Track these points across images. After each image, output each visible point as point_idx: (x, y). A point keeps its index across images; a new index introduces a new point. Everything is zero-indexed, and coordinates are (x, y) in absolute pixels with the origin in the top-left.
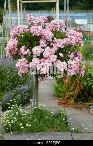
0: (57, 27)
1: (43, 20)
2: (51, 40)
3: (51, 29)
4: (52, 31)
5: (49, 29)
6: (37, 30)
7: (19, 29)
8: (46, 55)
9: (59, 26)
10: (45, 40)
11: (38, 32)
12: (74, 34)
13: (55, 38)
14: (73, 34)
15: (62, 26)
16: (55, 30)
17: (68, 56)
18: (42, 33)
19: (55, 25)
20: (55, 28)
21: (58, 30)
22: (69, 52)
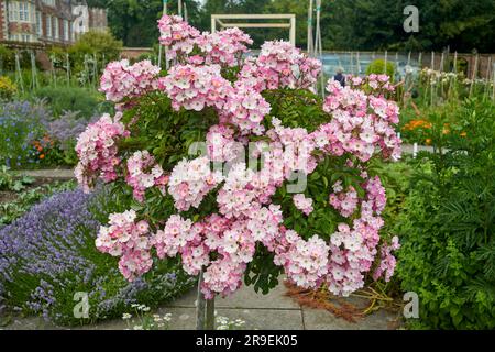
0: (286, 72)
1: (234, 43)
2: (259, 131)
3: (261, 79)
4: (264, 88)
5: (254, 82)
6: (192, 82)
7: (113, 77)
8: (229, 206)
9: (295, 69)
10: (232, 132)
11: (194, 94)
12: (355, 106)
13: (276, 122)
14: (350, 103)
15: (306, 68)
16: (280, 83)
17: (333, 200)
18: (214, 98)
19: (279, 62)
20: (276, 79)
21: (292, 86)
22: (338, 187)
